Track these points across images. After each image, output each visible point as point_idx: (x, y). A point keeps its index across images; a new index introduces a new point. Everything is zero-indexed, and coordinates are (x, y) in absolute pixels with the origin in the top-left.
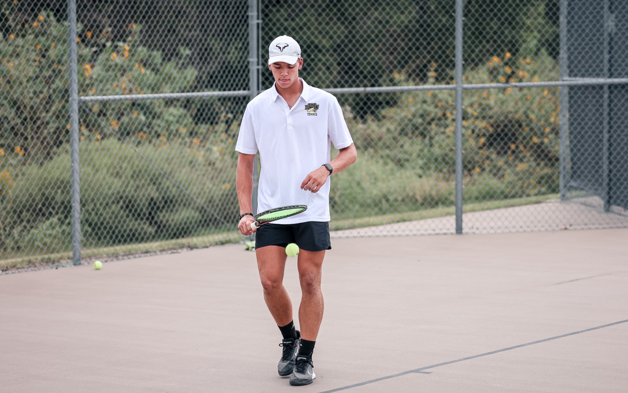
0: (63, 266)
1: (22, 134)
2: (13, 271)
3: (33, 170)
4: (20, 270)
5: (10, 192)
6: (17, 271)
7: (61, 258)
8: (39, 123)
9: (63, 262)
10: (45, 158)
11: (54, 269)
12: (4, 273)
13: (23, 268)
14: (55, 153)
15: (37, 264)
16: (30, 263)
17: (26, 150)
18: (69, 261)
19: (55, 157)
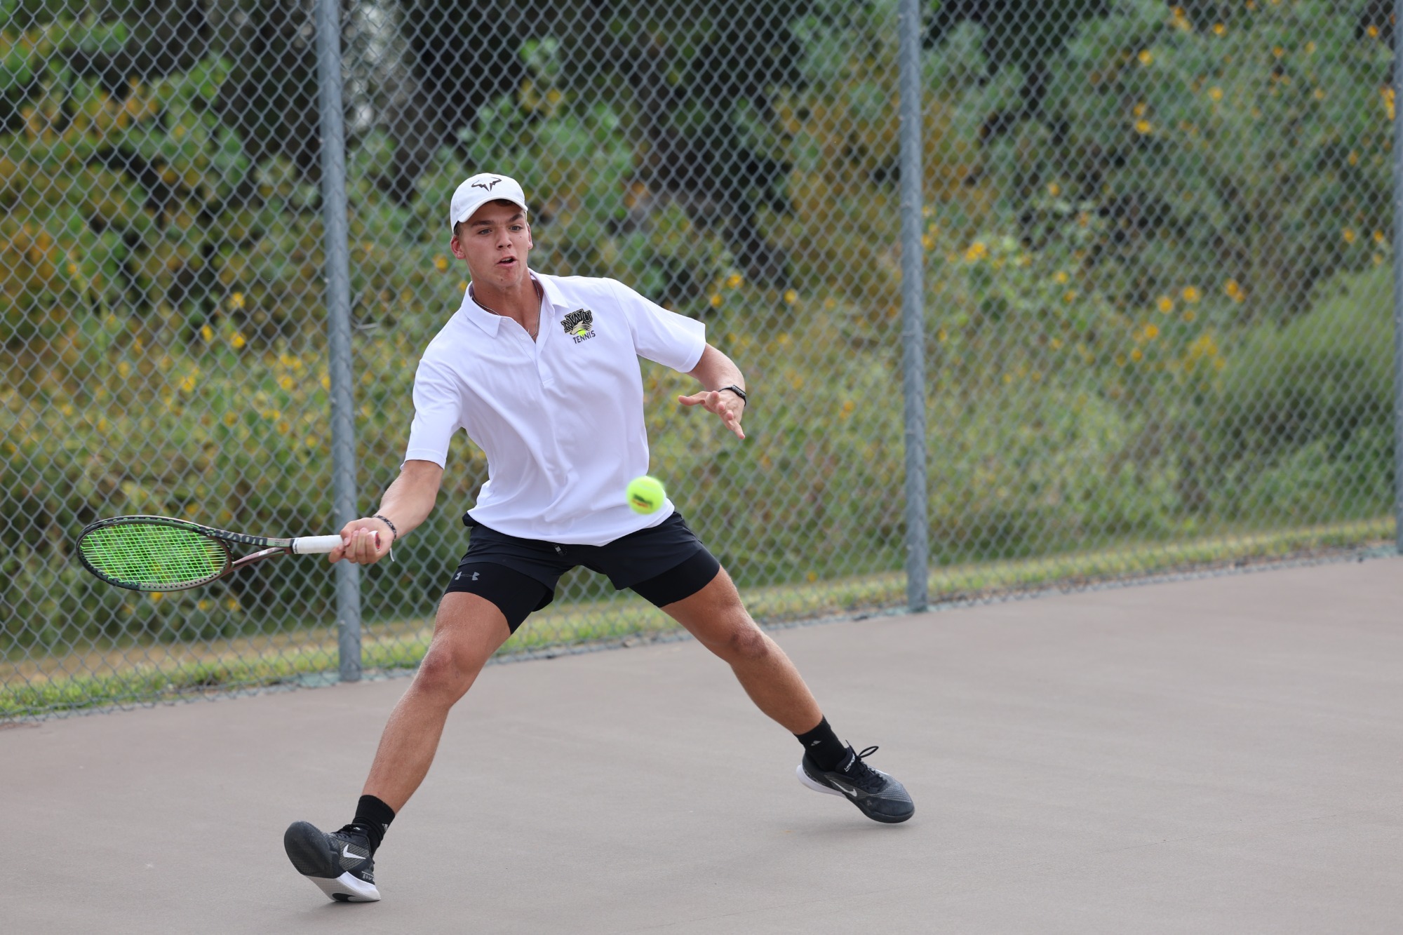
0: (1375, 556)
1: (1240, 255)
2: (1262, 566)
3: (1265, 335)
4: (1276, 564)
5: (1216, 384)
6: (1269, 566)
7: (1368, 537)
8: (1278, 227)
9: (1376, 546)
10: (1294, 309)
11: (1354, 563)
12: (1240, 569)
13: (1282, 558)
14: (1316, 295)
15: (1313, 551)
16: (1298, 549)
17: (1249, 289)
18: (1388, 543)
19: (1316, 304)
